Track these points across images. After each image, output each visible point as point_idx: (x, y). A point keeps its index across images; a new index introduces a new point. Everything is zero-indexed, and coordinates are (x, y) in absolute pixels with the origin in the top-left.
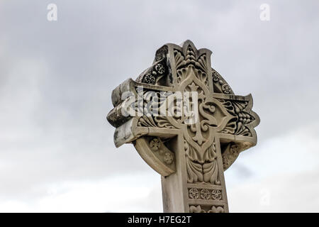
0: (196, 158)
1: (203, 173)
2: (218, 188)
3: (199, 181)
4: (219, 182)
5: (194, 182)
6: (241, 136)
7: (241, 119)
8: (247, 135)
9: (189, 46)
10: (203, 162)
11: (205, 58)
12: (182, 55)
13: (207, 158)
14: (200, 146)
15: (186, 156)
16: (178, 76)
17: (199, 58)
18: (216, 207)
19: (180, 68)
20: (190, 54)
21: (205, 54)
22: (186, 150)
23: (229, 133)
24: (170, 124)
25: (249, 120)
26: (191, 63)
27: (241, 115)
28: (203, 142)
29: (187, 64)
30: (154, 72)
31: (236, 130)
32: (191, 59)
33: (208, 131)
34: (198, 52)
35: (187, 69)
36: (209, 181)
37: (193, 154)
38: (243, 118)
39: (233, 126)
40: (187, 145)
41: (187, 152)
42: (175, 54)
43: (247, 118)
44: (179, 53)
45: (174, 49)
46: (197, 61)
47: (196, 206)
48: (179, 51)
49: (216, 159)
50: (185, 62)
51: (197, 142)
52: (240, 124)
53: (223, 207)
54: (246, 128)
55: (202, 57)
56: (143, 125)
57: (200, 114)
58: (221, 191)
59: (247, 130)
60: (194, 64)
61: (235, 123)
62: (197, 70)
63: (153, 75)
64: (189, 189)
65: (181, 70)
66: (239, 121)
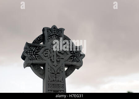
0: (53, 72)
1: (56, 78)
2: (62, 83)
3: (53, 81)
4: (63, 81)
5: (51, 81)
6: (75, 62)
7: (76, 56)
8: (78, 62)
9: (54, 27)
10: (56, 73)
11: (61, 32)
12: (51, 31)
13: (58, 72)
14: (55, 67)
15: (49, 71)
16: (48, 40)
17: (59, 32)
18: (60, 91)
19: (49, 37)
20: (54, 31)
21: (61, 30)
22: (49, 69)
23: (70, 61)
24: (42, 59)
25: (80, 56)
26: (55, 34)
27: (76, 54)
28: (57, 66)
29: (53, 35)
30: (38, 39)
31: (73, 60)
32: (55, 32)
33: (60, 61)
34: (58, 29)
35: (52, 37)
36: (58, 81)
37: (52, 70)
38: (77, 55)
39: (72, 58)
40: (49, 67)
41: (49, 70)
42: (48, 31)
43: (79, 55)
44: (50, 31)
45: (47, 29)
46: (58, 33)
47: (51, 91)
48: (49, 30)
49: (62, 72)
50: (52, 34)
51: (54, 65)
52: (75, 57)
53: (63, 91)
54: (78, 59)
55: (60, 32)
56: (30, 60)
57: (57, 54)
58: (63, 85)
59: (78, 60)
60: (56, 34)
61: (73, 57)
62: (57, 37)
63: (38, 40)
64: (49, 84)
65: (50, 37)
66: (75, 56)
